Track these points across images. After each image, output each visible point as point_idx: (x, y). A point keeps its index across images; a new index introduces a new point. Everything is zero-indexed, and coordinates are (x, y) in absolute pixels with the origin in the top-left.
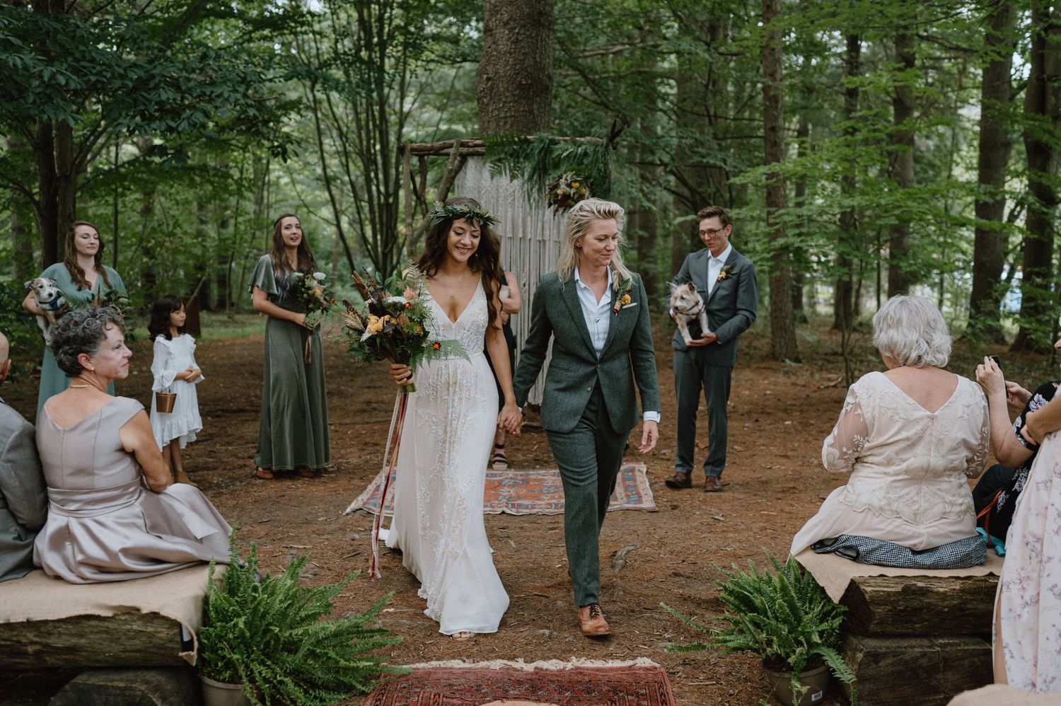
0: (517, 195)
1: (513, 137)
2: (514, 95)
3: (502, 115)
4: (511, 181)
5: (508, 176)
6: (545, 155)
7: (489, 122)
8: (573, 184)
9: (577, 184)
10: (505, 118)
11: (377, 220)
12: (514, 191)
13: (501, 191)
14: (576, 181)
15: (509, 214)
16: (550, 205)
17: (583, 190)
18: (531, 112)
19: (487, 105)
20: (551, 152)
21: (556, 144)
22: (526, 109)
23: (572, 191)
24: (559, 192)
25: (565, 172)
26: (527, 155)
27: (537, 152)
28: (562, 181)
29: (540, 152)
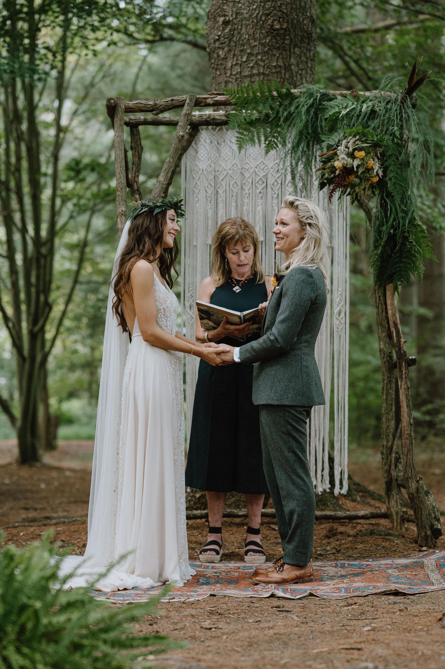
0: (271, 181)
1: (270, 91)
2: (263, 45)
3: (246, 73)
4: (267, 152)
5: (263, 145)
6: (316, 114)
7: (226, 83)
8: (357, 154)
9: (363, 153)
10: (251, 76)
11: (21, 283)
12: (266, 176)
13: (247, 175)
14: (360, 149)
15: (260, 208)
16: (322, 186)
17: (371, 162)
18: (288, 68)
19: (225, 58)
20: (324, 110)
21: (331, 100)
22: (281, 63)
23: (356, 163)
24: (337, 164)
25: (345, 137)
26: (290, 114)
27: (304, 110)
28: (342, 148)
29: (308, 111)
